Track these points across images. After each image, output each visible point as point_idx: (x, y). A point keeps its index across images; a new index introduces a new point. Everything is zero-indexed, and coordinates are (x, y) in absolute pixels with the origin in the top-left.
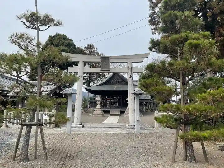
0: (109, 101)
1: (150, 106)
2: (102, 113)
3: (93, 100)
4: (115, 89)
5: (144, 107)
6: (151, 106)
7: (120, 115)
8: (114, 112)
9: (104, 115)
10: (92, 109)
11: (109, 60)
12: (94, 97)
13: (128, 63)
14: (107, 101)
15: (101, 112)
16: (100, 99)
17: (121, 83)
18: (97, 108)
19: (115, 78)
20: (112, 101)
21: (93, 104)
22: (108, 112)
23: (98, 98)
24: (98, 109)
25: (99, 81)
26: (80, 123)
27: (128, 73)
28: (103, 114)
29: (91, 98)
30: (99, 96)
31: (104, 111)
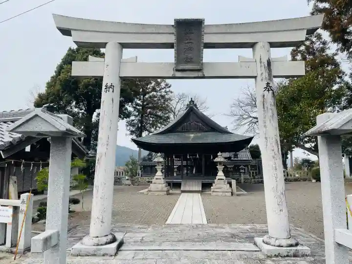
0: (177, 163)
1: (253, 173)
2: (166, 189)
3: (148, 163)
4: (190, 141)
5: (242, 175)
6: (254, 171)
7: (201, 192)
8: (189, 186)
9: (171, 191)
10: (146, 179)
11: (200, 36)
12: (150, 157)
13: (258, 47)
14: (173, 164)
15: (164, 185)
16: (162, 160)
17: (201, 130)
18: (156, 177)
19: (190, 121)
20: (185, 163)
21: (149, 169)
22: (177, 186)
23: (158, 158)
24: (159, 180)
25: (158, 128)
26: (110, 237)
27: (259, 78)
28: (168, 191)
29: (144, 160)
30: (159, 154)
31: (169, 184)
